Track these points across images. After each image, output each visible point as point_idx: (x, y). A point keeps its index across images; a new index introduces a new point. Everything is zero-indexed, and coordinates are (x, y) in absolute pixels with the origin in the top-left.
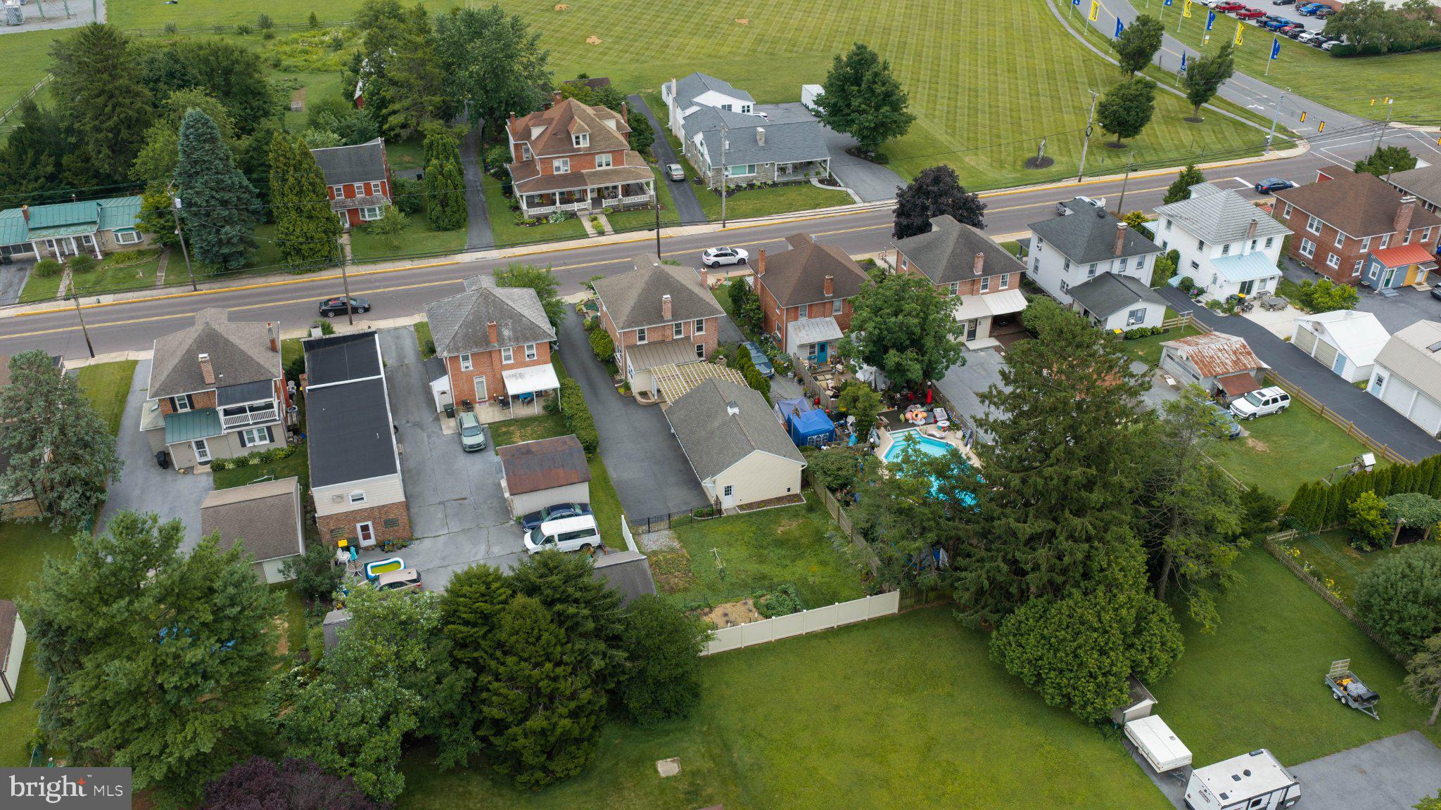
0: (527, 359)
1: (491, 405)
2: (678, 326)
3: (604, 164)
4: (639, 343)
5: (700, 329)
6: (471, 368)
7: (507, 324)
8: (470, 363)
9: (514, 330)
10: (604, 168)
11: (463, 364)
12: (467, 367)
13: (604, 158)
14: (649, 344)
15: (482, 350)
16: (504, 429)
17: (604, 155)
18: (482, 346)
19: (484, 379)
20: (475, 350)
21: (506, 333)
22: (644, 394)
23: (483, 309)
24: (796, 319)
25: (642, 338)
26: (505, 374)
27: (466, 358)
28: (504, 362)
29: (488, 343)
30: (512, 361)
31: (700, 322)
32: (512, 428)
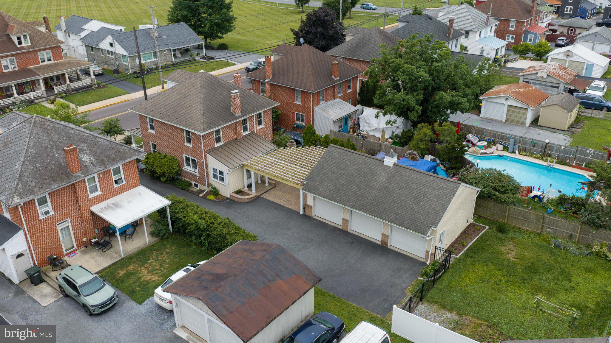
0: (116, 186)
1: (84, 252)
2: (244, 121)
3: (46, 60)
4: (217, 145)
5: (260, 123)
6: (52, 213)
7: (82, 150)
8: (49, 207)
9: (94, 154)
10: (47, 63)
11: (41, 210)
12: (47, 213)
13: (45, 55)
14: (225, 145)
15: (64, 184)
16: (122, 273)
17: (44, 52)
18: (62, 180)
19: (68, 223)
20: (55, 187)
21: (86, 159)
22: (239, 192)
23: (44, 138)
24: (318, 104)
25: (218, 140)
26: (95, 209)
27: (42, 202)
28: (91, 196)
29: (69, 175)
30: (99, 193)
31: (259, 116)
32: (131, 268)
